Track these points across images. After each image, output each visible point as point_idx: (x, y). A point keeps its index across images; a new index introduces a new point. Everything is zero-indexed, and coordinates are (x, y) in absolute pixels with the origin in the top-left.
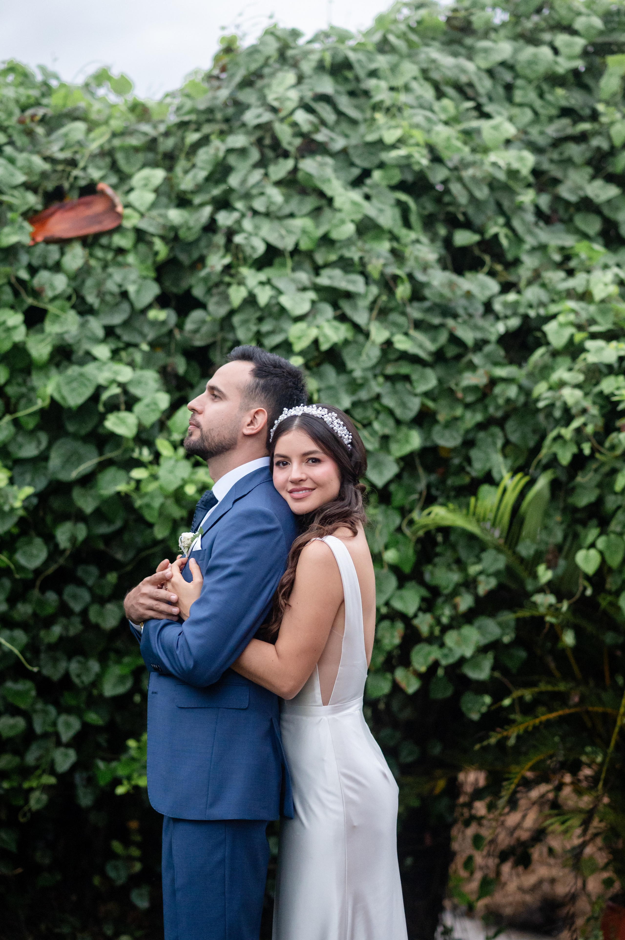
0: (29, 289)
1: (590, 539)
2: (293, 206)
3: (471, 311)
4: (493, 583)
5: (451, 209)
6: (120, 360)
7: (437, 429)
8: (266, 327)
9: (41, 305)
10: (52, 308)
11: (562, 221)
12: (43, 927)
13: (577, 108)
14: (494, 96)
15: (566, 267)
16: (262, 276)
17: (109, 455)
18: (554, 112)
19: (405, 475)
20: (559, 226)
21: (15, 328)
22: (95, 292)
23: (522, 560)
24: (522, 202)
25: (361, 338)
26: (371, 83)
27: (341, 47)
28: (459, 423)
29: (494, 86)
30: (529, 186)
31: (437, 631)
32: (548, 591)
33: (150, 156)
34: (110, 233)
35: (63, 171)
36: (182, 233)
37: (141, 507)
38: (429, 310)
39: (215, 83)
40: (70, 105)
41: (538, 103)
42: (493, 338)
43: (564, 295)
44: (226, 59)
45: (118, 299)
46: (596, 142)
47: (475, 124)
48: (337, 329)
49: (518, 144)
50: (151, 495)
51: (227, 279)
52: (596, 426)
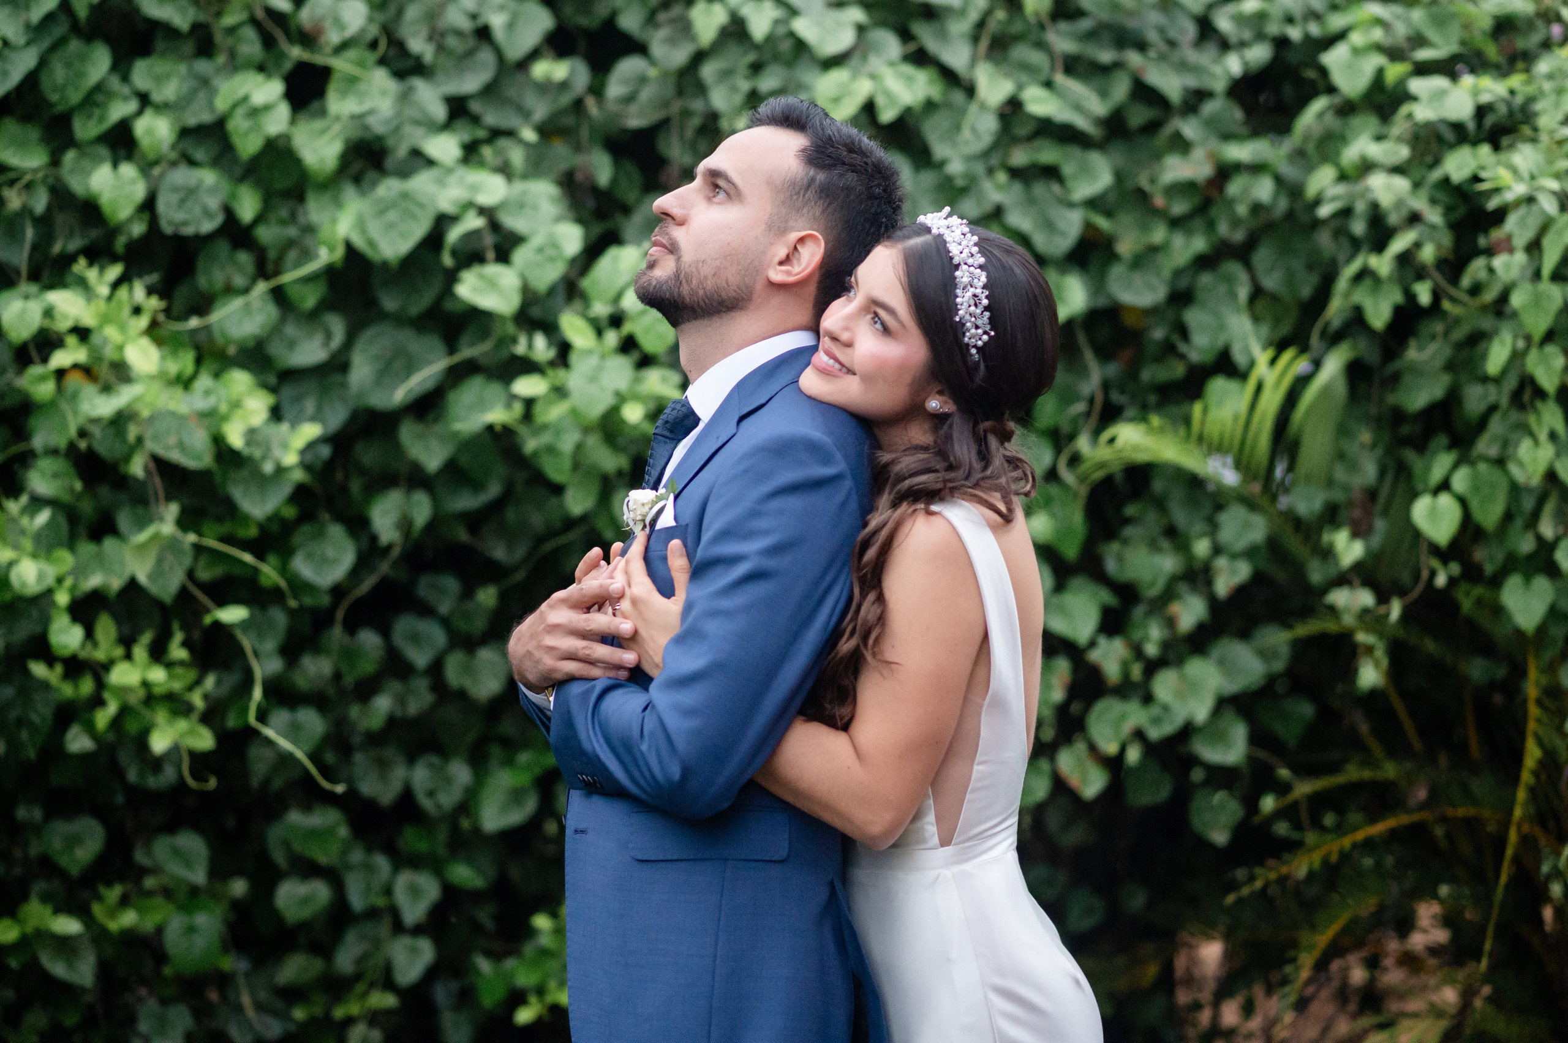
0: (293, 28)
1: (1437, 473)
3: (1172, 34)
4: (1243, 571)
6: (482, 164)
7: (1117, 273)
8: (768, 82)
9: (319, 59)
10: (341, 65)
17: (467, 352)
21: (267, 108)
22: (424, 33)
23: (1297, 523)
25: (958, 97)
28: (1160, 258)
31: (1136, 671)
32: (1356, 581)
37: (535, 453)
38: (1090, 36)
42: (1220, 86)
45: (471, 42)
48: (909, 80)
50: (557, 429)
52: (1439, 246)
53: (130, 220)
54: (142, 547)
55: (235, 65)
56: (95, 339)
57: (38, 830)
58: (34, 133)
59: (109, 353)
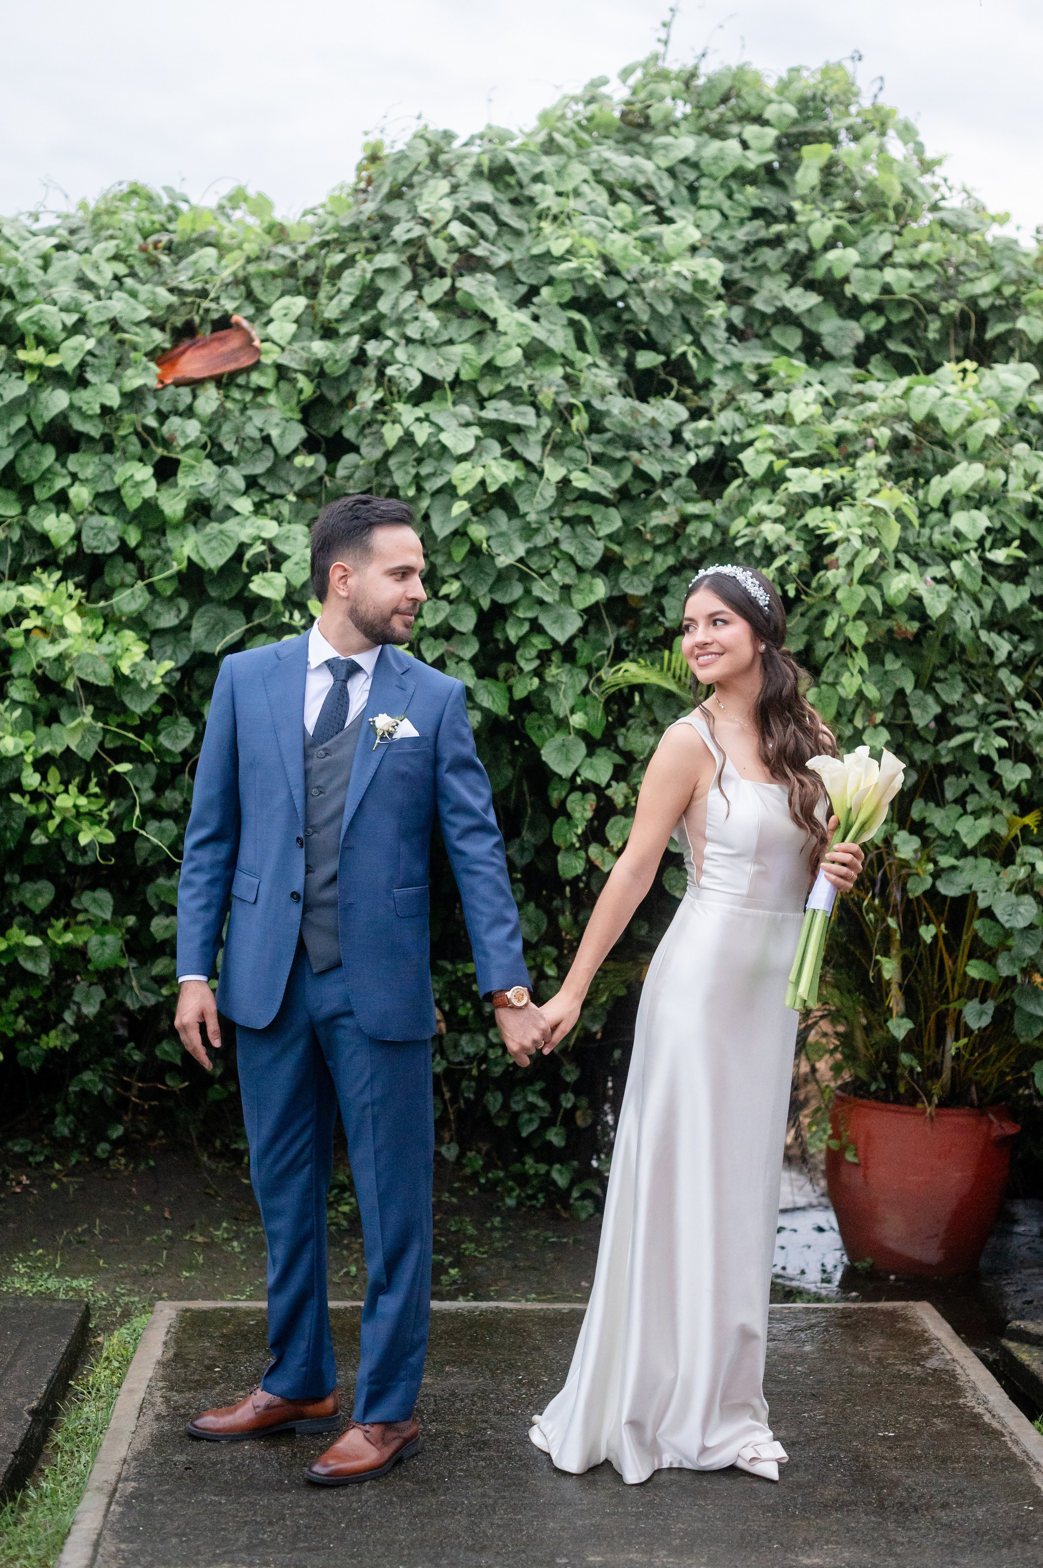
0: (159, 438)
2: (452, 331)
3: (656, 441)
5: (631, 327)
6: (264, 514)
7: (624, 575)
8: (425, 470)
9: (173, 455)
10: (185, 458)
11: (757, 336)
12: (218, 1144)
13: (770, 207)
14: (676, 198)
15: (763, 387)
16: (420, 412)
17: (256, 621)
18: (746, 214)
19: (591, 629)
20: (755, 342)
21: (144, 482)
22: (233, 438)
24: (712, 316)
25: (534, 477)
26: (536, 189)
27: (501, 148)
28: (649, 568)
29: (676, 186)
30: (719, 297)
33: (291, 282)
34: (248, 370)
35: (193, 303)
36: (328, 368)
38: (610, 442)
39: (362, 196)
40: (200, 229)
41: (726, 205)
42: (684, 471)
43: (761, 418)
44: (373, 169)
45: (260, 445)
46: (791, 245)
47: (655, 229)
48: (505, 468)
49: (705, 251)
51: (380, 417)
52: (801, 564)
53: (66, 545)
54: (74, 729)
55: (126, 457)
56: (47, 613)
57: (17, 887)
58: (12, 496)
59: (55, 621)
